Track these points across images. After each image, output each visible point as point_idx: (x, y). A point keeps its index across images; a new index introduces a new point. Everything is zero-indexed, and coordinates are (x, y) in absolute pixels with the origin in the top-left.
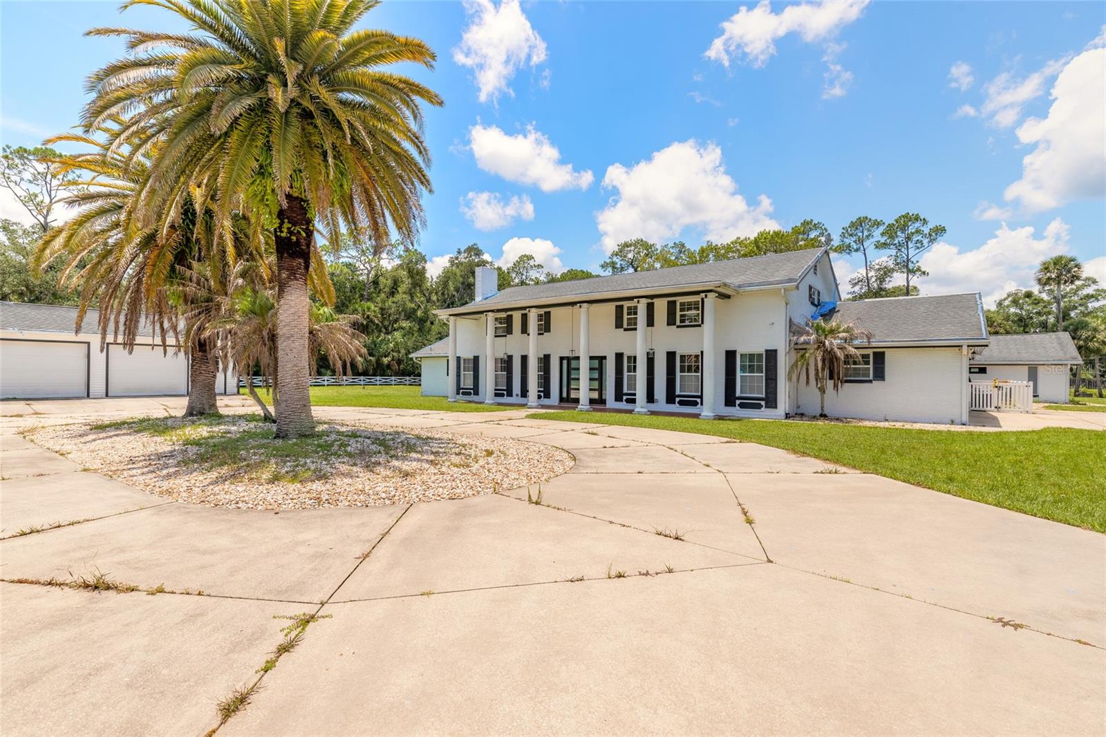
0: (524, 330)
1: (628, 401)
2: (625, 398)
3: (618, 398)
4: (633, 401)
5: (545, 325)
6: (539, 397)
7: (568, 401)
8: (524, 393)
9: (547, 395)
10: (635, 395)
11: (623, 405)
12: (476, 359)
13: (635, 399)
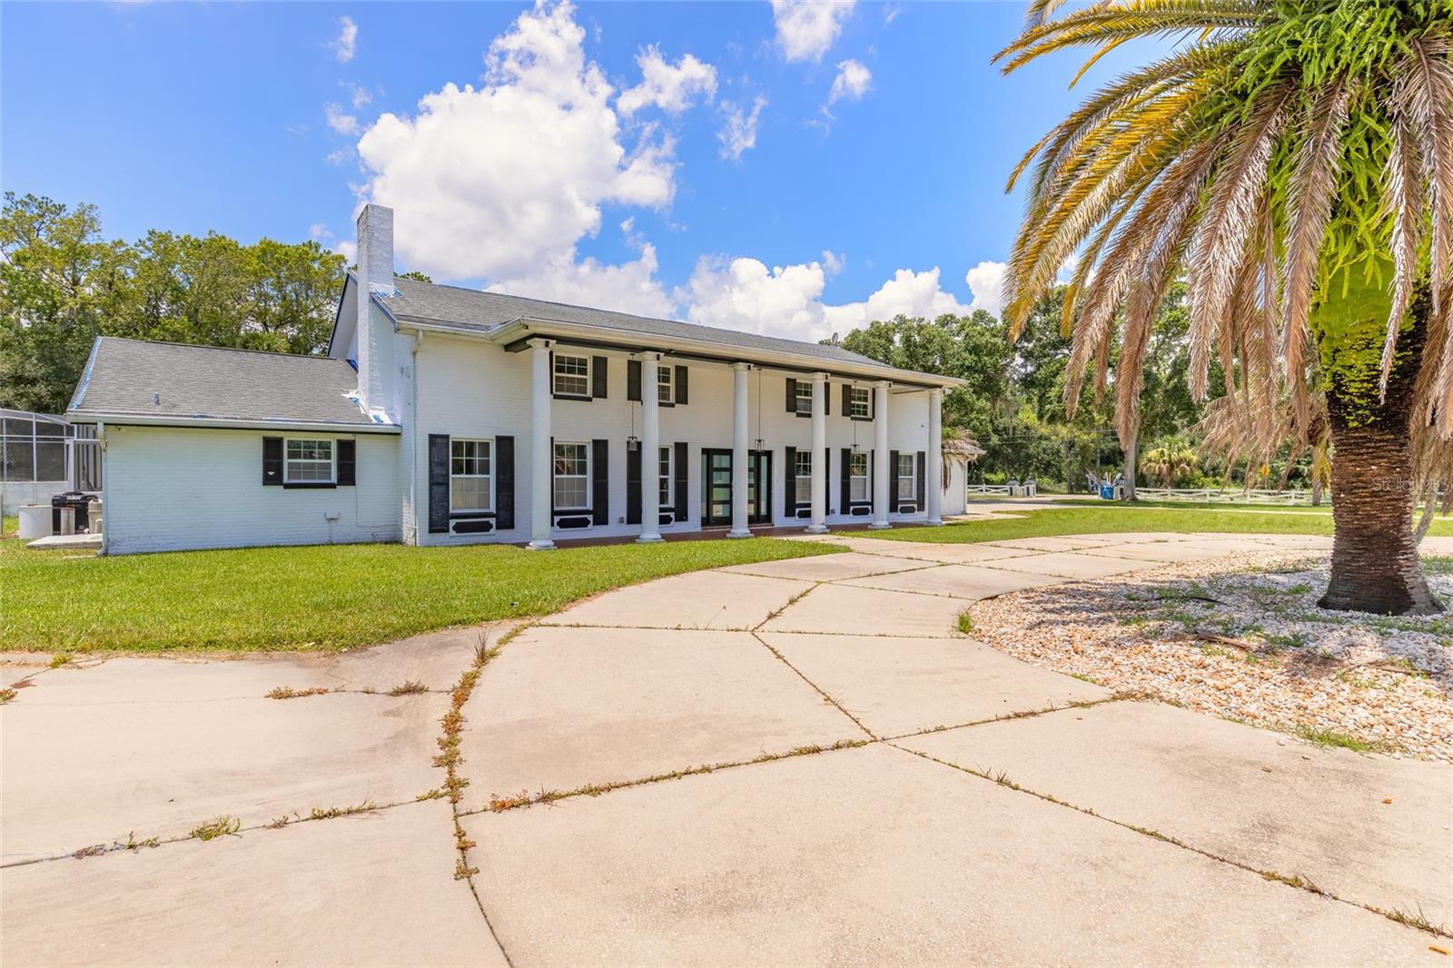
0: (635, 393)
1: (802, 515)
2: (797, 510)
3: (789, 512)
4: (807, 515)
5: (678, 390)
6: (664, 520)
7: (717, 525)
8: (634, 516)
9: (682, 515)
10: (809, 505)
11: (795, 522)
12: (506, 444)
13: (810, 511)
